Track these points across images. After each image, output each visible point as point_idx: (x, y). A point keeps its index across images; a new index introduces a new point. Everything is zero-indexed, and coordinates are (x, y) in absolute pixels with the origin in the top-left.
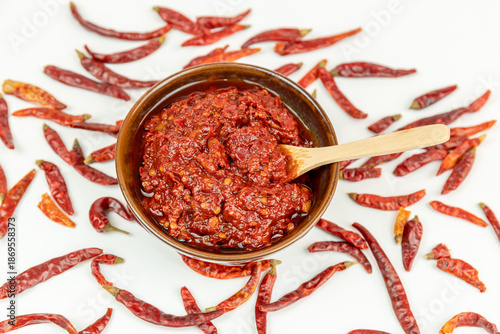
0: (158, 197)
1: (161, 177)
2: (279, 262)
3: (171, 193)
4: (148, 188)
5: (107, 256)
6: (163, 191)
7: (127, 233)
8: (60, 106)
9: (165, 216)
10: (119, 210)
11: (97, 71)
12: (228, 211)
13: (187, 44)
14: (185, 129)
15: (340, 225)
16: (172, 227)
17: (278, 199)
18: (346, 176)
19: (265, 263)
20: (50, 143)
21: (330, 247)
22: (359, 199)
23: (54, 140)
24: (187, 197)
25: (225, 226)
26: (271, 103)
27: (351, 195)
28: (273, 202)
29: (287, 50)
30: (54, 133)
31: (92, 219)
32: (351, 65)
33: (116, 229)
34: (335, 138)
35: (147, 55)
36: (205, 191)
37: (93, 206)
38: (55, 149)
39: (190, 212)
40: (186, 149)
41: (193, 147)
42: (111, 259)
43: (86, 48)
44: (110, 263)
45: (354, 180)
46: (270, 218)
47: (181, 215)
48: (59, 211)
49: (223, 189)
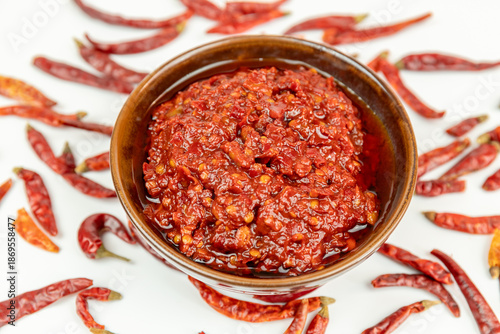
0: (167, 201)
1: (172, 175)
2: (332, 301)
3: (185, 195)
4: (154, 191)
5: (98, 289)
6: (174, 192)
7: (127, 260)
8: (49, 104)
9: (177, 228)
10: (118, 230)
11: (97, 62)
12: (263, 219)
13: (212, 31)
14: (207, 112)
15: (413, 252)
16: (185, 241)
17: (334, 204)
18: (419, 190)
19: (312, 301)
20: (34, 146)
21: (401, 281)
22: (438, 220)
23: (39, 143)
24: (207, 201)
25: (259, 241)
26: (322, 85)
27: (427, 215)
28: (326, 208)
29: (339, 38)
30: (39, 135)
31: (80, 240)
32: (420, 57)
33: (112, 255)
34: (410, 125)
35: (161, 45)
36: (233, 191)
37: (83, 224)
38: (39, 154)
39: (211, 222)
40: (207, 138)
41: (218, 135)
42: (103, 294)
43: (87, 37)
44: (102, 298)
45: (430, 195)
46: (322, 229)
47: (198, 225)
48: (39, 231)
49: (258, 188)
